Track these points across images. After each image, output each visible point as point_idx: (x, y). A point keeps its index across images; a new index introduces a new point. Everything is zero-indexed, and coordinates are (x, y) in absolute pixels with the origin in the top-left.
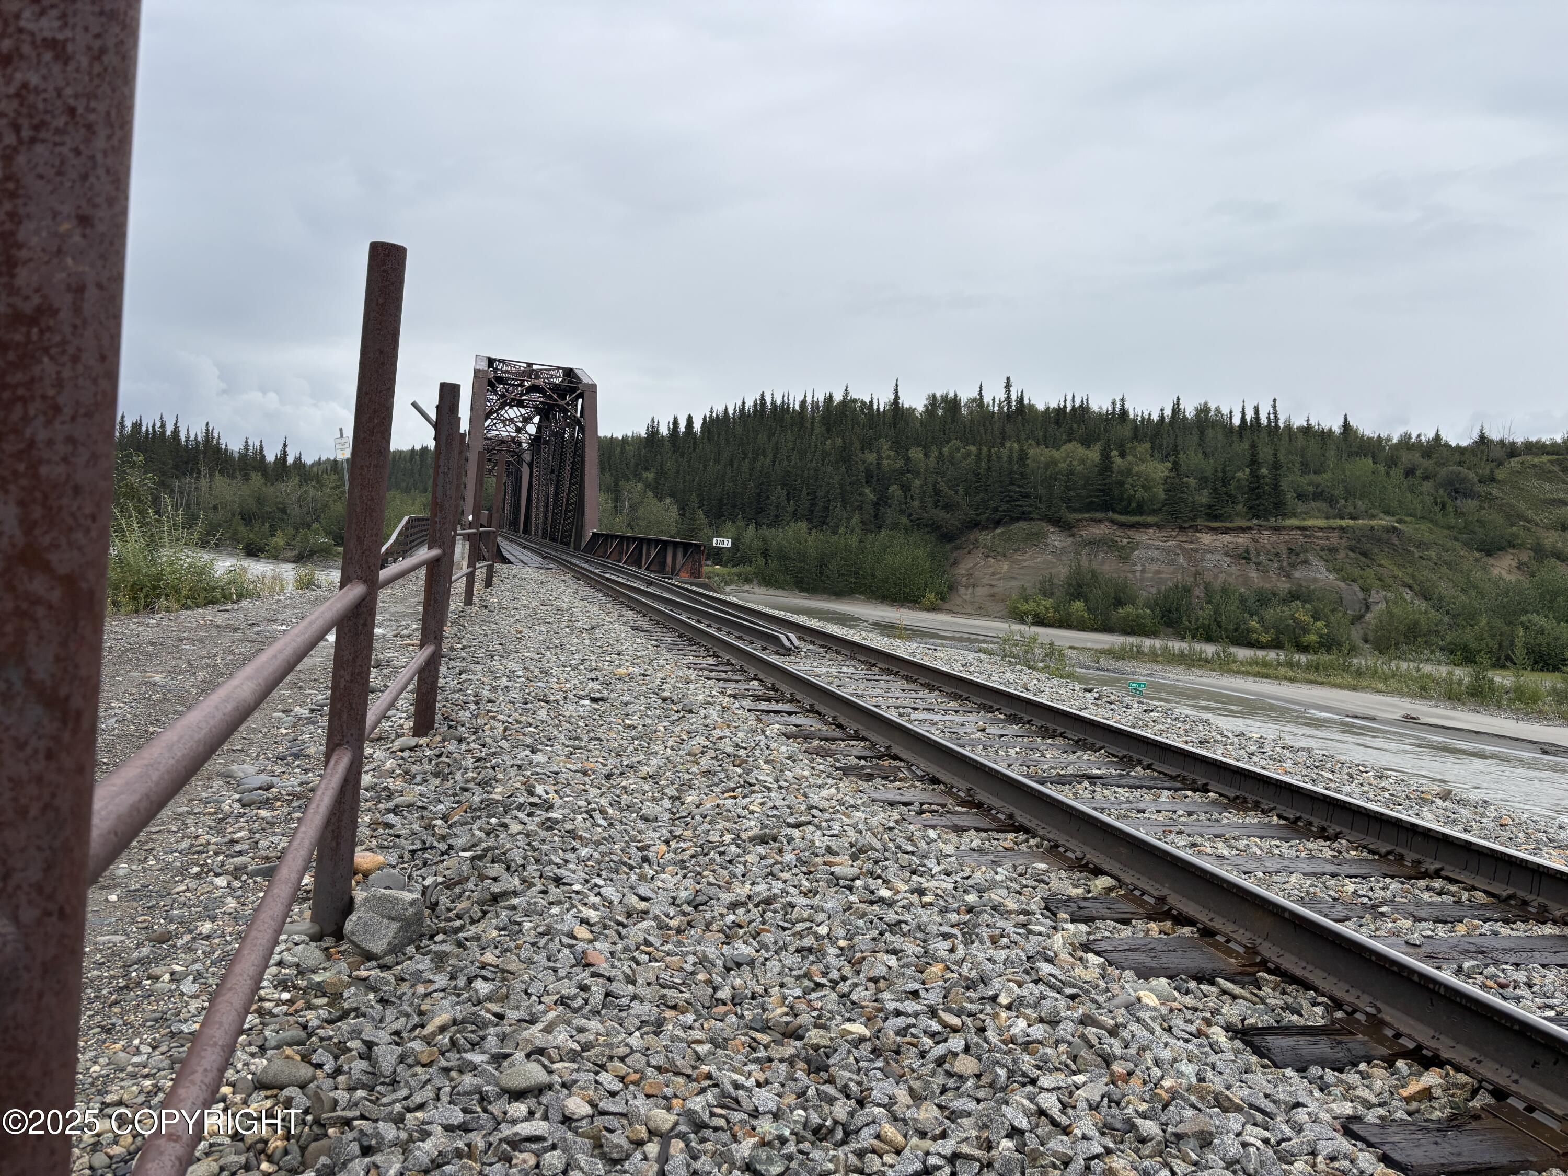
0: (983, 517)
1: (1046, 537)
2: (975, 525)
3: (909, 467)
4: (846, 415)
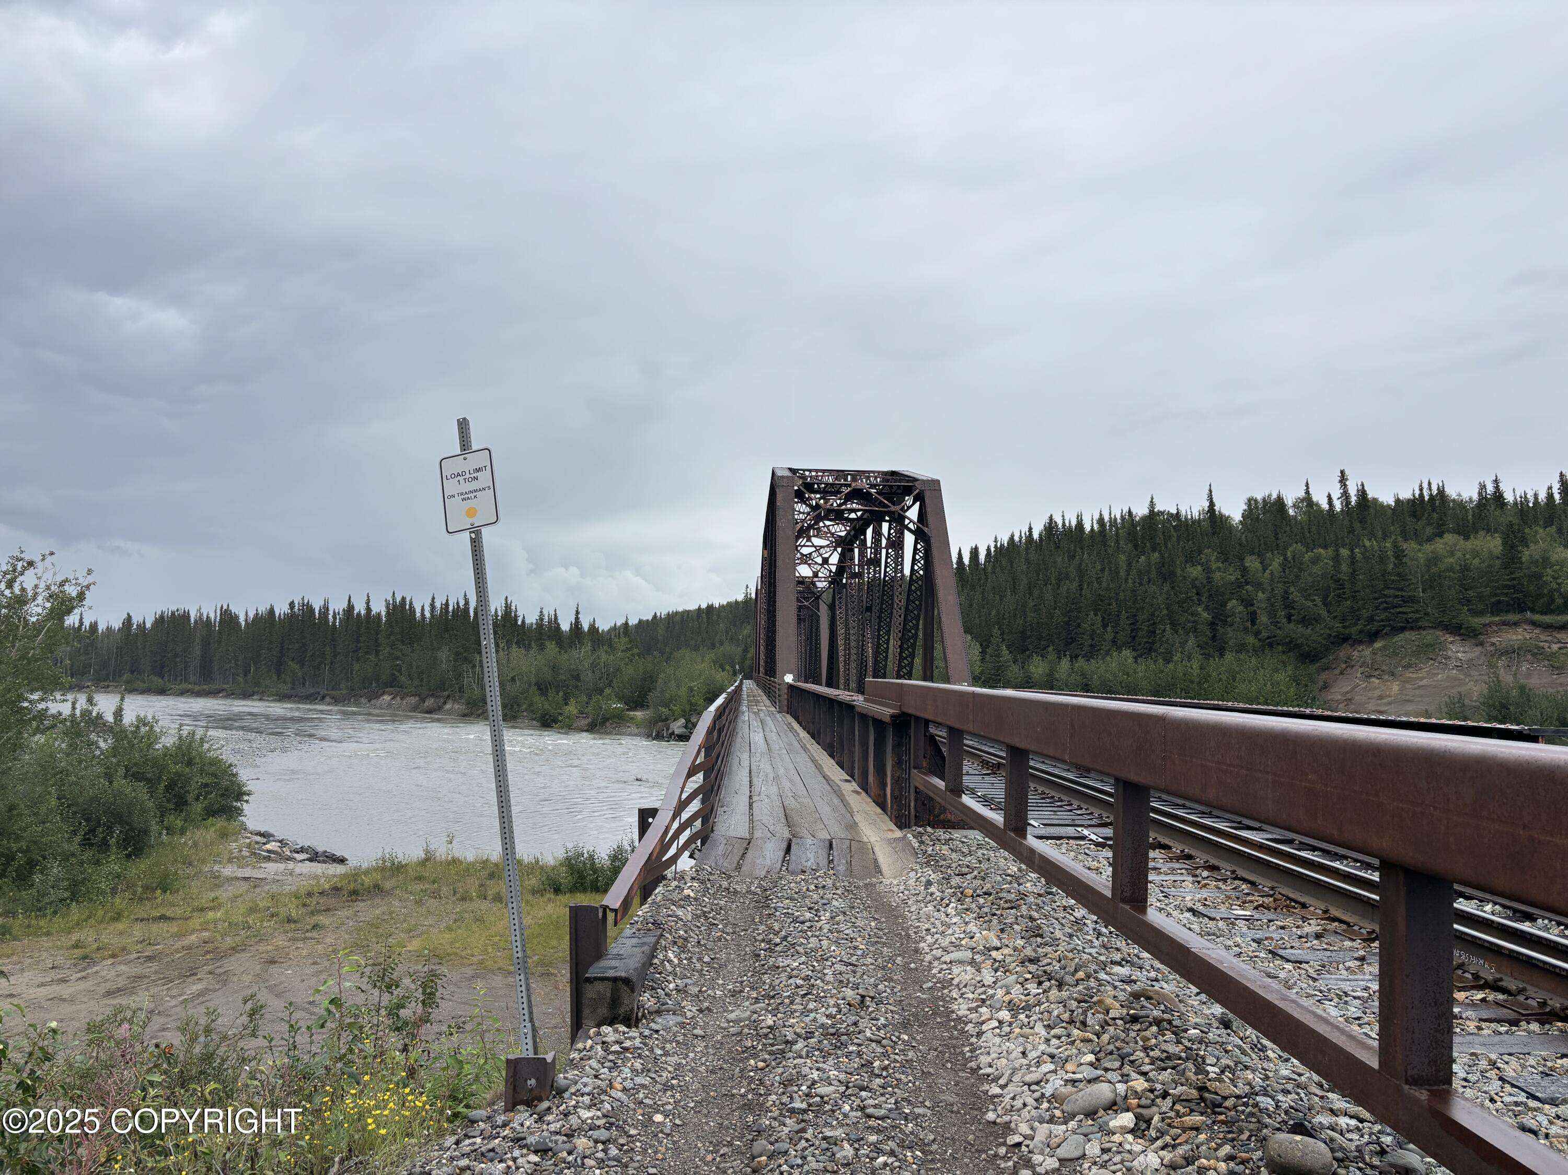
0: (1354, 630)
1: (1446, 649)
2: (1345, 639)
3: (1246, 577)
4: (1155, 530)
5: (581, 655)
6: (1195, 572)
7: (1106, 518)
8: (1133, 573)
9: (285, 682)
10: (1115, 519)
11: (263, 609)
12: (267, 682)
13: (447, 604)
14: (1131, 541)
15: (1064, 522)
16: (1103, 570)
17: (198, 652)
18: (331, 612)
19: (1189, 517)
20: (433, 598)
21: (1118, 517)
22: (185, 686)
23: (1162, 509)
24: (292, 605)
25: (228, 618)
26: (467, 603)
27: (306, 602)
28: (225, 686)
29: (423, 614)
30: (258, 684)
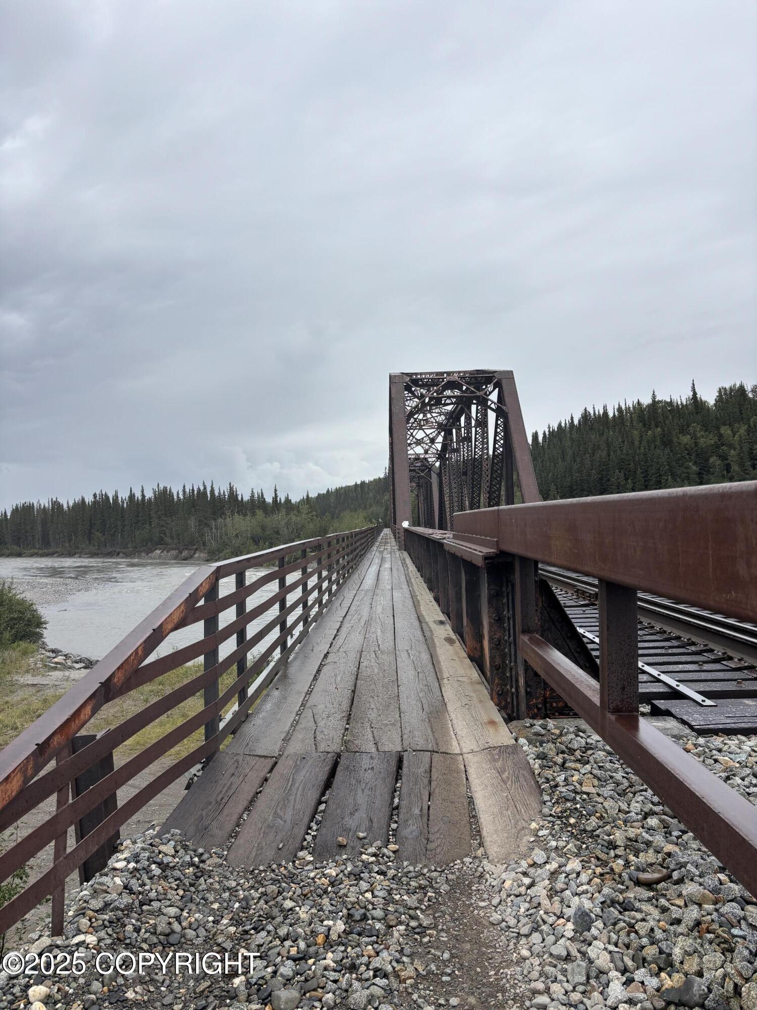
3: (722, 441)
4: (656, 413)
5: (279, 518)
6: (686, 439)
7: (623, 408)
8: (644, 443)
9: (94, 545)
10: (629, 408)
11: (78, 499)
12: (83, 546)
13: (193, 490)
14: (641, 422)
15: (594, 412)
16: (623, 442)
17: (40, 529)
18: (120, 499)
19: (679, 403)
20: (184, 487)
21: (631, 406)
22: (33, 551)
23: (660, 399)
24: (95, 495)
25: (56, 505)
26: (205, 488)
27: (104, 493)
28: (58, 550)
29: (178, 497)
30: (77, 548)
